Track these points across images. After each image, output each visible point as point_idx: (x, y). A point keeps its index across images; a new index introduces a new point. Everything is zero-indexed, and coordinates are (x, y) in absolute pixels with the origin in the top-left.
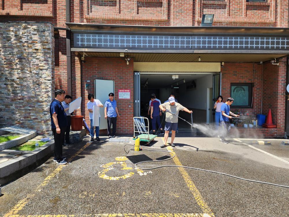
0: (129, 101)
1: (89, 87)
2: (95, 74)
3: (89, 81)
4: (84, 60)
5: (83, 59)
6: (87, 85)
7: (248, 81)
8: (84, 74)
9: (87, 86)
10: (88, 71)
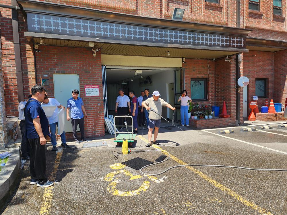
0: (97, 98)
1: (46, 82)
2: (54, 67)
3: (47, 76)
4: (38, 48)
5: (36, 47)
6: (43, 80)
7: (204, 76)
8: (38, 66)
9: (44, 82)
10: (44, 63)
